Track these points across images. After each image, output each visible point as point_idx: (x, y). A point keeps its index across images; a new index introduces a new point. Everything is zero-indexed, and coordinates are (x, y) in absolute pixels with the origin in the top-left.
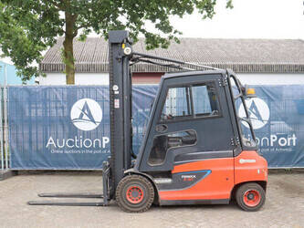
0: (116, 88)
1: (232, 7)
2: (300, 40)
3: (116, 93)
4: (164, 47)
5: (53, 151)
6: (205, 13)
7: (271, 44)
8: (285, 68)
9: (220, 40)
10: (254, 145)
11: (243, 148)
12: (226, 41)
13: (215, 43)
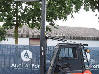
0: (42, 48)
1: (73, 17)
2: (93, 28)
3: (43, 50)
4: (50, 31)
5: (13, 68)
6: (64, 19)
7: (84, 29)
8: (89, 38)
9: (65, 27)
10: (89, 68)
11: (86, 70)
12: (67, 27)
13: (63, 28)
